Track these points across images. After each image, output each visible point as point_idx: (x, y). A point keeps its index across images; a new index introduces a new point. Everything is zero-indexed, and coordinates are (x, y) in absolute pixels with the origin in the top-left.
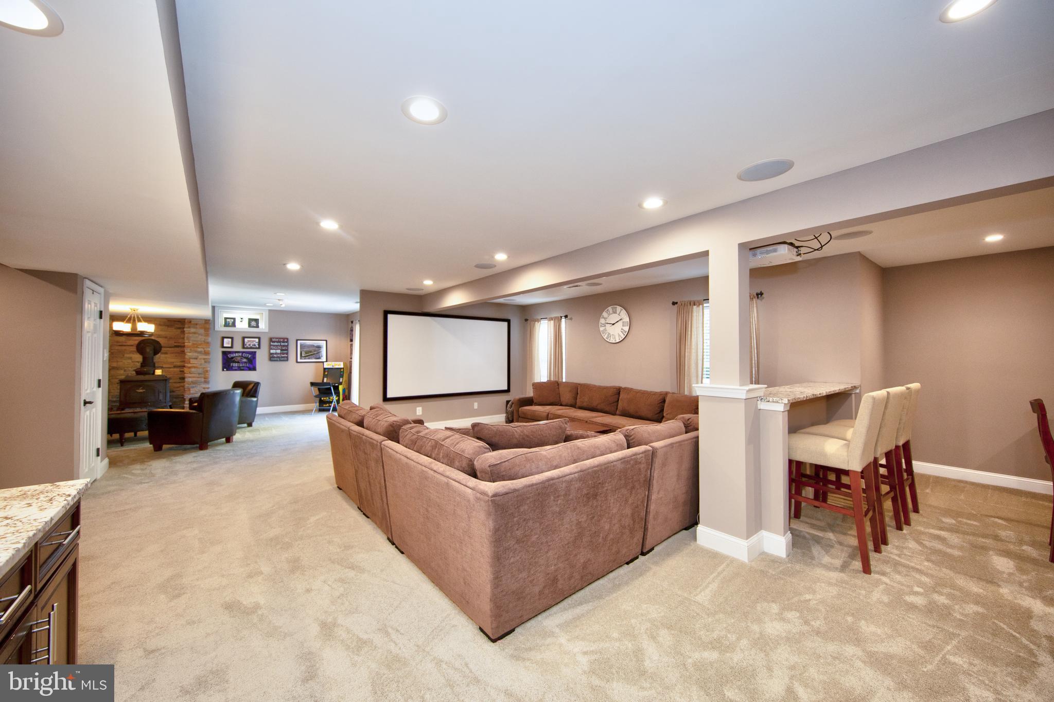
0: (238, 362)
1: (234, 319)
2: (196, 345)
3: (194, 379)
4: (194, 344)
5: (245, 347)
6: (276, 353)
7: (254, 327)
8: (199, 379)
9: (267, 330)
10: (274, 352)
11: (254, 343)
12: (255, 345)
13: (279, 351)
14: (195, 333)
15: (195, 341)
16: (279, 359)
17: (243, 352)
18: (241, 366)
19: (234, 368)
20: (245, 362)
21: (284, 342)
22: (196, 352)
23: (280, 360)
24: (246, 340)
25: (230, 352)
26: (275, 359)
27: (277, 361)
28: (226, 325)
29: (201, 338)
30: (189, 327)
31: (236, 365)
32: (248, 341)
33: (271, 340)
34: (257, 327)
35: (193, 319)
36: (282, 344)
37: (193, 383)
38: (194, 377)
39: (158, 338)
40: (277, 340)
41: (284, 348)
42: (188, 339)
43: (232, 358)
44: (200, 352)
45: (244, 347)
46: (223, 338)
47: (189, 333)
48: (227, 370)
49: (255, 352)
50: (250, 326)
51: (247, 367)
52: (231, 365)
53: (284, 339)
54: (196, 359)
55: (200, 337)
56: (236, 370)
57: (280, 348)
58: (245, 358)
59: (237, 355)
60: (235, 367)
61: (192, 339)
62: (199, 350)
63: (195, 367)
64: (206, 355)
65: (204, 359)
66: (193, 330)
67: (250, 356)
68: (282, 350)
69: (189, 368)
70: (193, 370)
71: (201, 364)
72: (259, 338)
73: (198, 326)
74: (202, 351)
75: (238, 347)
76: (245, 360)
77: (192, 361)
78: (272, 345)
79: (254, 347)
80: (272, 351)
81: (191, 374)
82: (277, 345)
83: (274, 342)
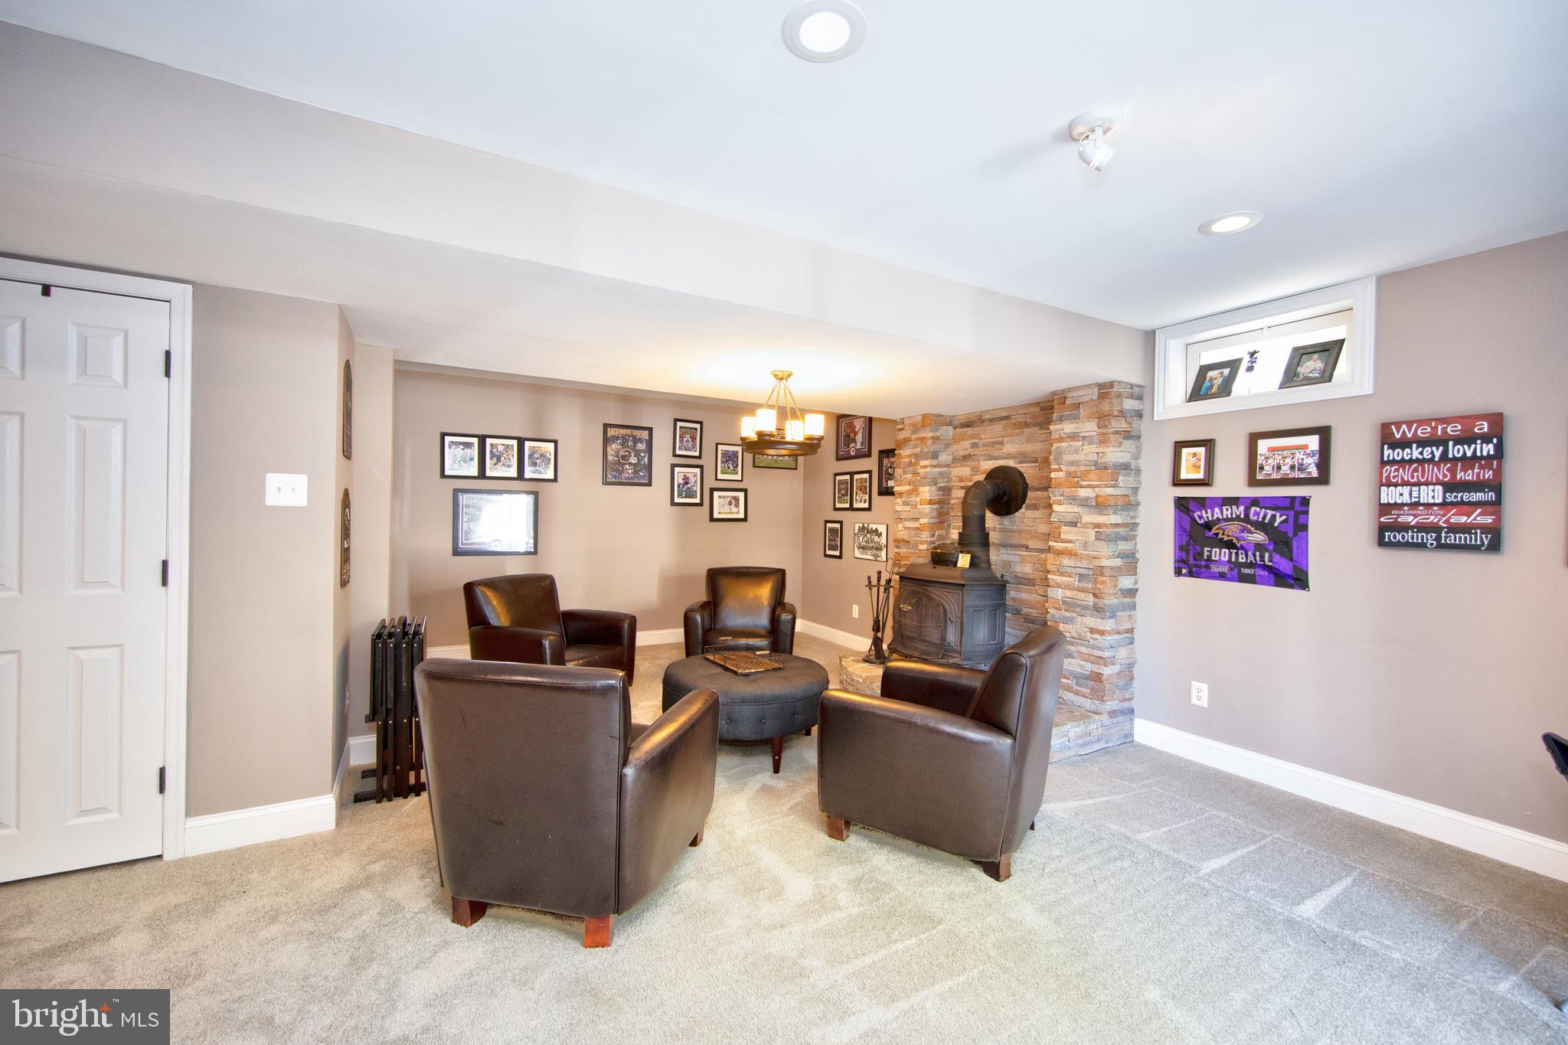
0: (1230, 545)
1: (1233, 365)
2: (1074, 480)
3: (1069, 593)
4: (1069, 474)
5: (1260, 476)
6: (1415, 505)
7: (1309, 381)
8: (1081, 595)
9: (1368, 388)
10: (1406, 499)
11: (1299, 455)
12: (1302, 468)
13: (1433, 494)
14: (1074, 437)
15: (1072, 463)
16: (1430, 539)
17: (1255, 502)
18: (1242, 559)
19: (1214, 569)
20: (1259, 547)
21: (1467, 439)
22: (1073, 499)
23: (1441, 547)
24: (1263, 445)
25: (1202, 503)
26: (1408, 536)
27: (1422, 546)
28: (1198, 393)
29: (1088, 452)
30: (1061, 420)
31: (1221, 555)
32: (1271, 449)
33: (1387, 437)
34: (1326, 376)
35: (1070, 390)
36: (1455, 451)
37: (1069, 605)
38: (1067, 587)
39: (1021, 462)
40: (1423, 432)
41: (1469, 476)
42: (1060, 453)
43: (1208, 526)
44: (1084, 503)
45: (1253, 482)
46: (1179, 446)
47: (1061, 440)
48: (1191, 574)
49: (1305, 501)
50: (1291, 377)
51: (1264, 567)
52: (1206, 554)
53: (1468, 420)
54: (1074, 524)
55: (1087, 448)
56: (1222, 576)
57: (1442, 473)
58: (1261, 526)
59: (1227, 512)
60: (1218, 562)
61: (1066, 457)
62: (1083, 493)
63: (1070, 553)
64: (1100, 513)
65: (1097, 526)
66: (1068, 427)
67: (1278, 520)
68: (1449, 487)
69: (1059, 553)
70: (1066, 561)
71: (1085, 544)
72: (1324, 433)
73: (1082, 412)
74: (1087, 499)
75: (1230, 481)
76: (1259, 537)
77: (1067, 532)
78: (1393, 462)
79: (1297, 474)
80: (1388, 495)
81: (1062, 574)
82: (1421, 462)
83: (1404, 444)
